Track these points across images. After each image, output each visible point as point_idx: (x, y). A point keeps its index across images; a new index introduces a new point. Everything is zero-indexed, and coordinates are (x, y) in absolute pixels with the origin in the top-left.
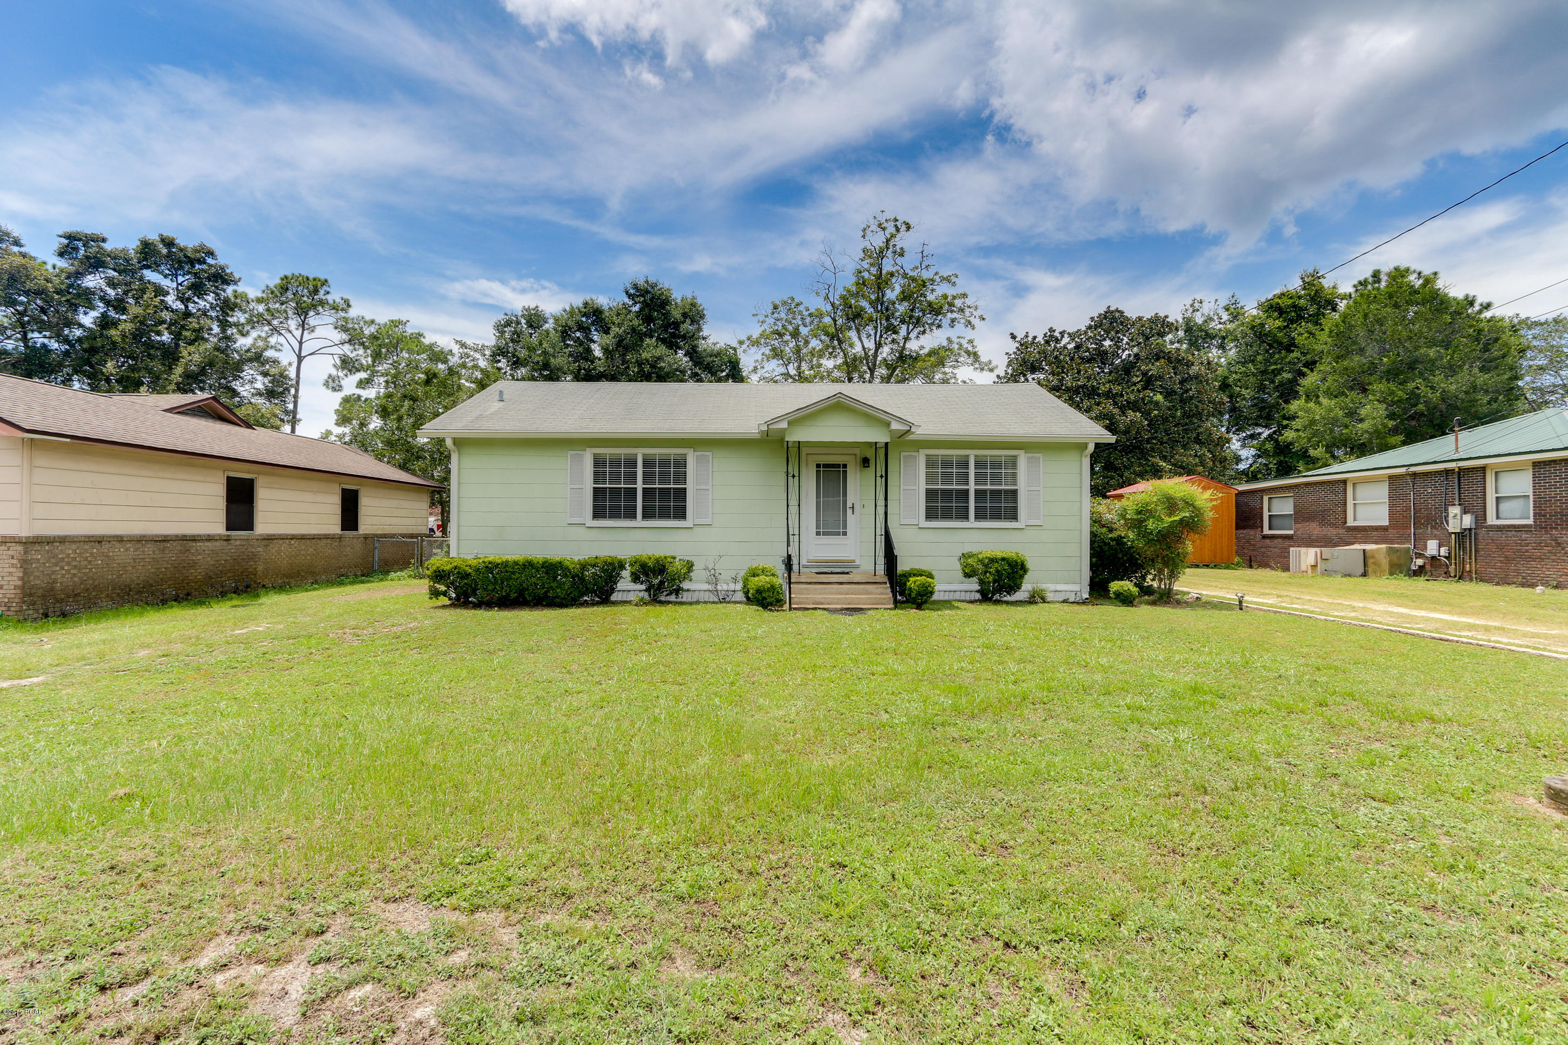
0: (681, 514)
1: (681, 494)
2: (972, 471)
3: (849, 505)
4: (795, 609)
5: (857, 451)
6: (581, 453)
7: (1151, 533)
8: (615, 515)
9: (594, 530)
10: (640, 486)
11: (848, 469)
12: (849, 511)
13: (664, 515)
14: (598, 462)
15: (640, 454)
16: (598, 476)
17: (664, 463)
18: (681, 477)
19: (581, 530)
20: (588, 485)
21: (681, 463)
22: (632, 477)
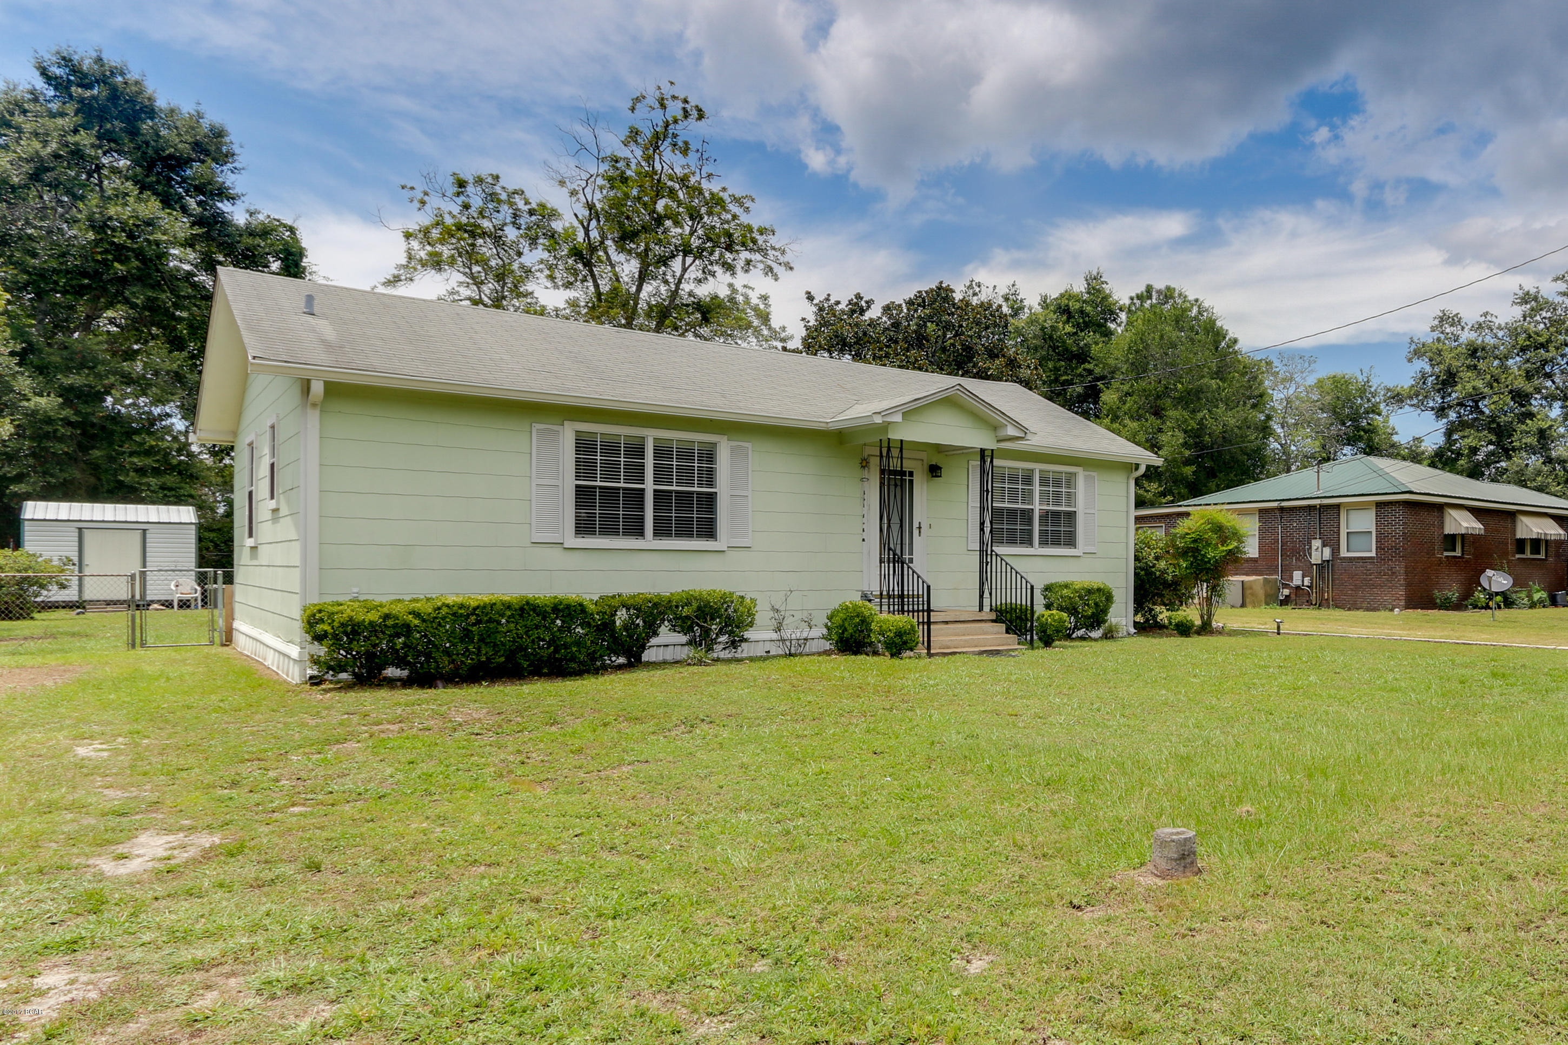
0: (708, 530)
1: (709, 501)
2: (1037, 488)
3: (916, 525)
4: (937, 654)
5: (923, 455)
6: (555, 428)
7: (1209, 562)
8: (609, 529)
9: (577, 553)
10: (649, 486)
11: (915, 478)
12: (916, 532)
13: (685, 531)
14: (584, 446)
15: (651, 437)
16: (584, 468)
17: (686, 454)
18: (709, 477)
19: (556, 552)
20: (569, 482)
21: (709, 455)
22: (637, 473)
